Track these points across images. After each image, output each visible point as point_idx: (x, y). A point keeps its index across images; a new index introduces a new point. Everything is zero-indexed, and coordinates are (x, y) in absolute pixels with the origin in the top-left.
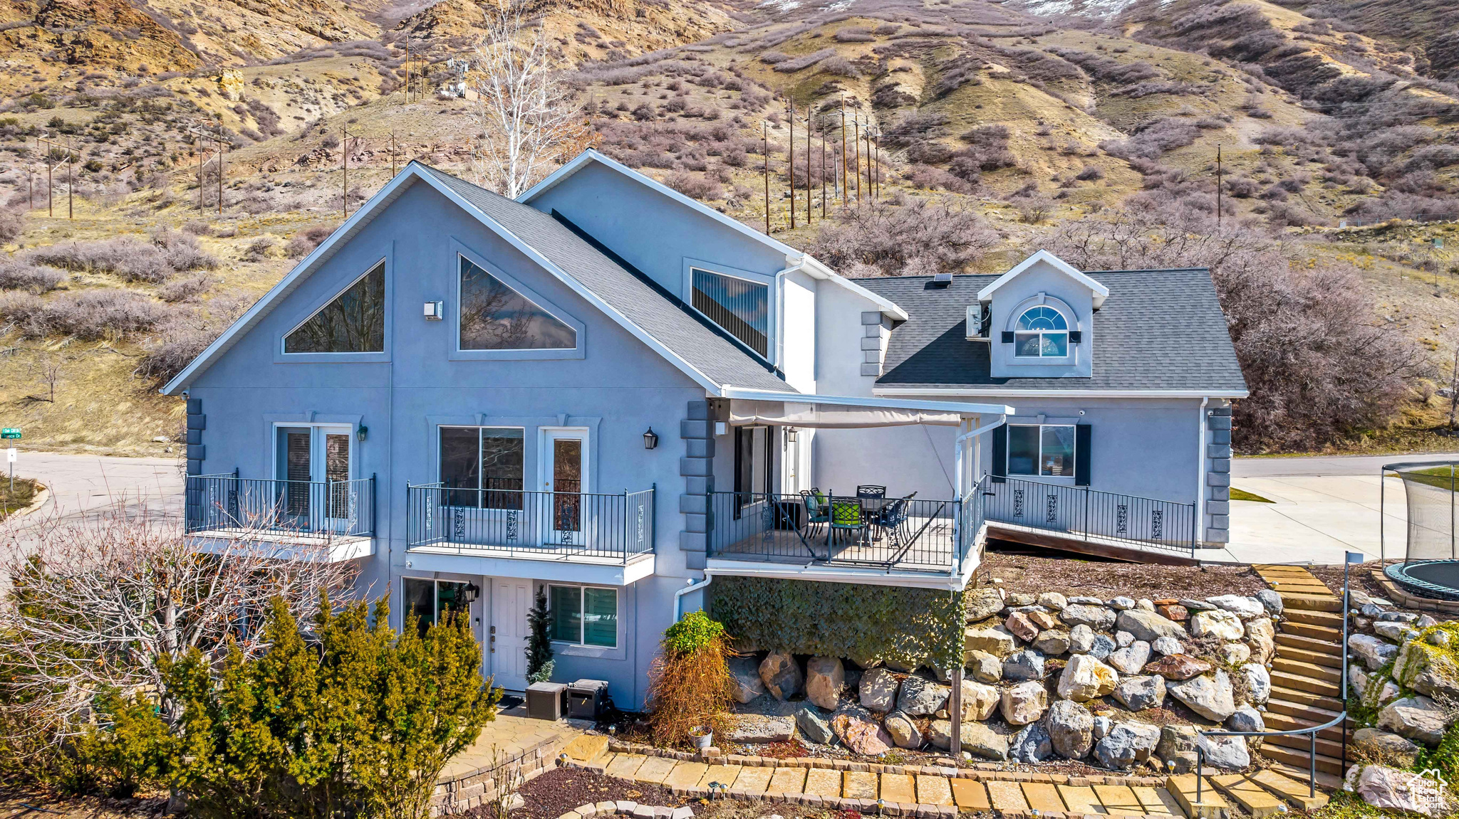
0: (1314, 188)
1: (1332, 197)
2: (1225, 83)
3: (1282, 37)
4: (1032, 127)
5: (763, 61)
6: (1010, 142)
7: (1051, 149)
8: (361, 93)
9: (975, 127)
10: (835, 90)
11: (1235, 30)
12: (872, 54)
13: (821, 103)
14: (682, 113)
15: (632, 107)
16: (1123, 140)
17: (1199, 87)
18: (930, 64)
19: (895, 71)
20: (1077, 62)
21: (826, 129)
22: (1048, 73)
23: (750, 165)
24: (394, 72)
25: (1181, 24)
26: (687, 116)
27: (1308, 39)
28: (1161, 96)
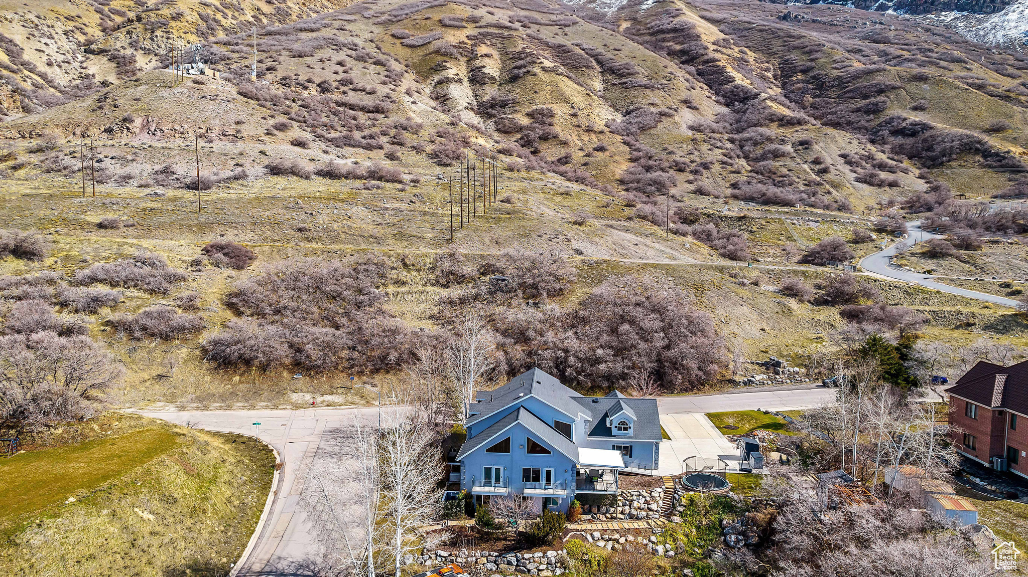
0: (716, 168)
1: (725, 174)
2: (675, 82)
3: (706, 48)
4: (568, 110)
5: (393, 36)
6: (555, 120)
7: (578, 126)
8: (86, 30)
9: (534, 107)
10: (445, 68)
11: (681, 39)
12: (466, 41)
13: (437, 78)
14: (351, 87)
15: (317, 80)
16: (619, 118)
17: (661, 84)
18: (504, 53)
19: (482, 56)
20: (592, 56)
21: (442, 99)
22: (575, 63)
23: (409, 145)
24: (106, 9)
25: (652, 27)
26: (354, 90)
27: (720, 51)
28: (641, 89)
